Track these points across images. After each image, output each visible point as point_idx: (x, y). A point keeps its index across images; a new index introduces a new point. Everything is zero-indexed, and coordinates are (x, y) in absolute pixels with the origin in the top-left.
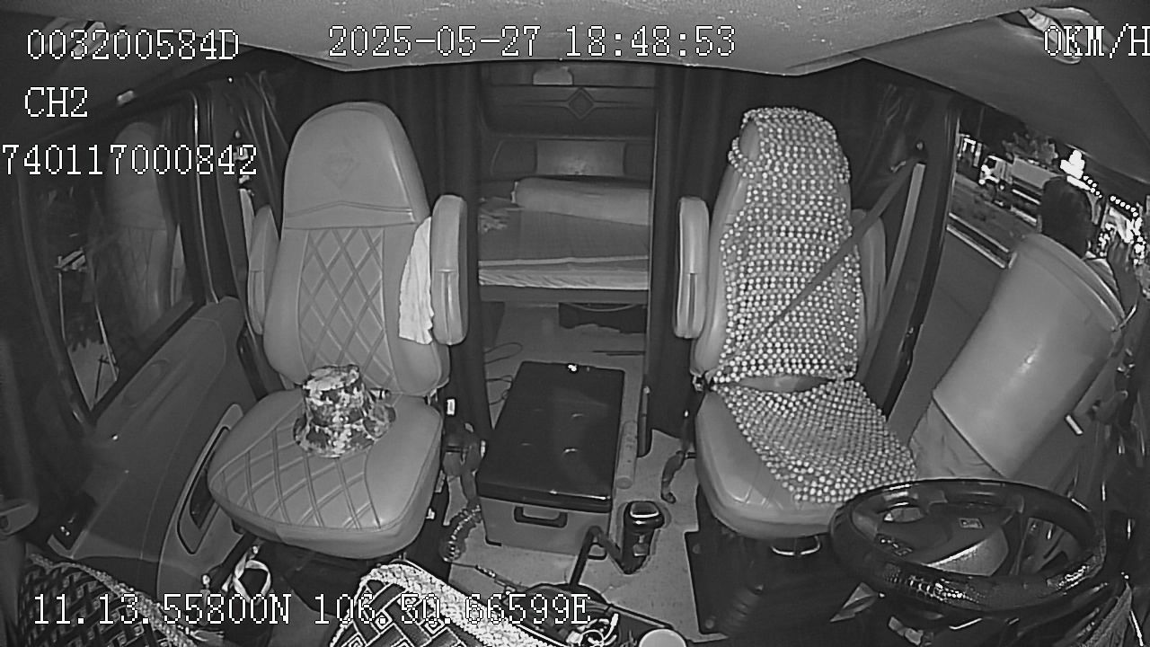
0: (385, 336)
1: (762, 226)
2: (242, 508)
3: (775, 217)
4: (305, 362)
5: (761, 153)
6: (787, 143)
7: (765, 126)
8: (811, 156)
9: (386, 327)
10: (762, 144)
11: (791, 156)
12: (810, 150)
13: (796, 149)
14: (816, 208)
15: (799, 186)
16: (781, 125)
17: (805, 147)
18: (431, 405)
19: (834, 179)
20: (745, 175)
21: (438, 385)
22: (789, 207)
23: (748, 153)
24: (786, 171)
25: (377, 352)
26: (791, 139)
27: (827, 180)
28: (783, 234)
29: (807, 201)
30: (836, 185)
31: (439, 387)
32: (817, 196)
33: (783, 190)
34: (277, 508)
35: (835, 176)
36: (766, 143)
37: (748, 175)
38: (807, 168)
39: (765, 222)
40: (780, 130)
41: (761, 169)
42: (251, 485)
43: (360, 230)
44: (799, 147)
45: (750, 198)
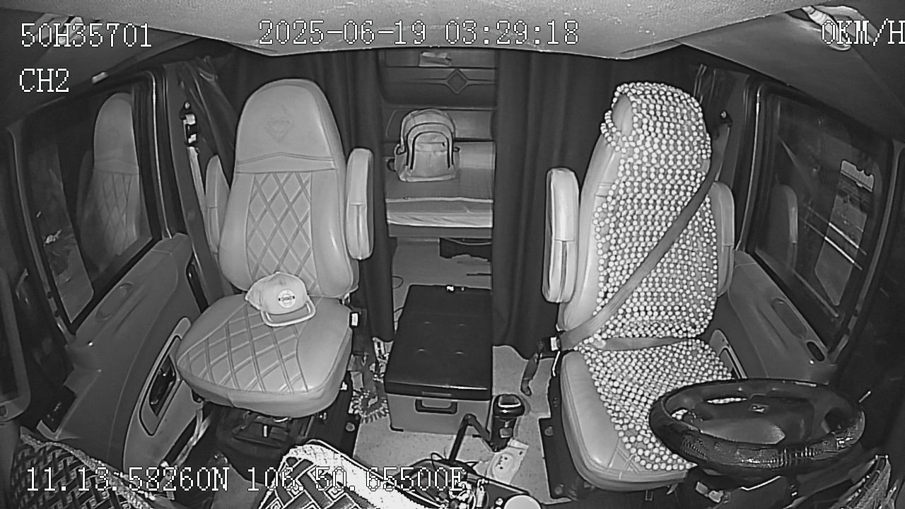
0: (312, 254)
1: (632, 199)
2: (202, 380)
3: (644, 191)
4: (250, 273)
5: (635, 129)
6: (658, 120)
7: (639, 101)
8: (679, 133)
9: (313, 245)
10: (636, 119)
11: (662, 132)
12: (678, 126)
13: (666, 125)
14: (680, 182)
15: (667, 160)
16: (654, 102)
17: (674, 123)
18: (345, 304)
19: (698, 155)
20: (617, 148)
21: (351, 289)
22: (656, 181)
23: (621, 128)
24: (656, 146)
25: (306, 264)
26: (662, 115)
27: (692, 156)
28: (651, 207)
29: (673, 175)
30: (699, 160)
31: (351, 291)
32: (682, 170)
33: (653, 165)
34: (230, 378)
35: (699, 152)
36: (639, 119)
37: (621, 149)
38: (675, 145)
39: (635, 196)
40: (652, 106)
41: (633, 144)
42: (209, 362)
43: (294, 174)
44: (669, 123)
45: (622, 172)
